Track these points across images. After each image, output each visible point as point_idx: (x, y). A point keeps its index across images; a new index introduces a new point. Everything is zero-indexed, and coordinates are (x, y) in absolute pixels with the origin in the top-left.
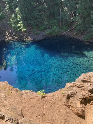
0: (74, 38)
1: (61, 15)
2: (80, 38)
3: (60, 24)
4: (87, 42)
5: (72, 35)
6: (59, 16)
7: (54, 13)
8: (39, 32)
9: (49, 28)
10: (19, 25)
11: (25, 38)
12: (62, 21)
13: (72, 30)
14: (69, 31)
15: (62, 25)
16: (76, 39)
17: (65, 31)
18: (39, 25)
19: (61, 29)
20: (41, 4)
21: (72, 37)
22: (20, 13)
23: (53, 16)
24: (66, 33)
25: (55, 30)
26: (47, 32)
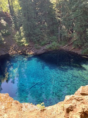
0: (72, 52)
1: (60, 32)
2: (78, 52)
3: (59, 39)
4: (84, 55)
5: (71, 50)
6: (58, 32)
7: (53, 30)
8: (40, 46)
9: (49, 43)
10: (22, 41)
11: (28, 52)
12: (60, 37)
13: (70, 45)
14: (67, 45)
15: (61, 40)
16: (74, 53)
17: (64, 46)
18: (40, 41)
19: (60, 44)
20: (42, 23)
21: (70, 51)
22: (24, 31)
23: (52, 32)
24: (65, 47)
25: (54, 45)
26: (47, 47)
